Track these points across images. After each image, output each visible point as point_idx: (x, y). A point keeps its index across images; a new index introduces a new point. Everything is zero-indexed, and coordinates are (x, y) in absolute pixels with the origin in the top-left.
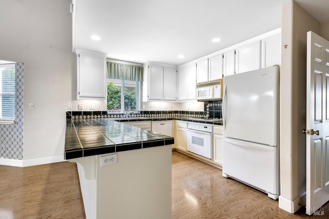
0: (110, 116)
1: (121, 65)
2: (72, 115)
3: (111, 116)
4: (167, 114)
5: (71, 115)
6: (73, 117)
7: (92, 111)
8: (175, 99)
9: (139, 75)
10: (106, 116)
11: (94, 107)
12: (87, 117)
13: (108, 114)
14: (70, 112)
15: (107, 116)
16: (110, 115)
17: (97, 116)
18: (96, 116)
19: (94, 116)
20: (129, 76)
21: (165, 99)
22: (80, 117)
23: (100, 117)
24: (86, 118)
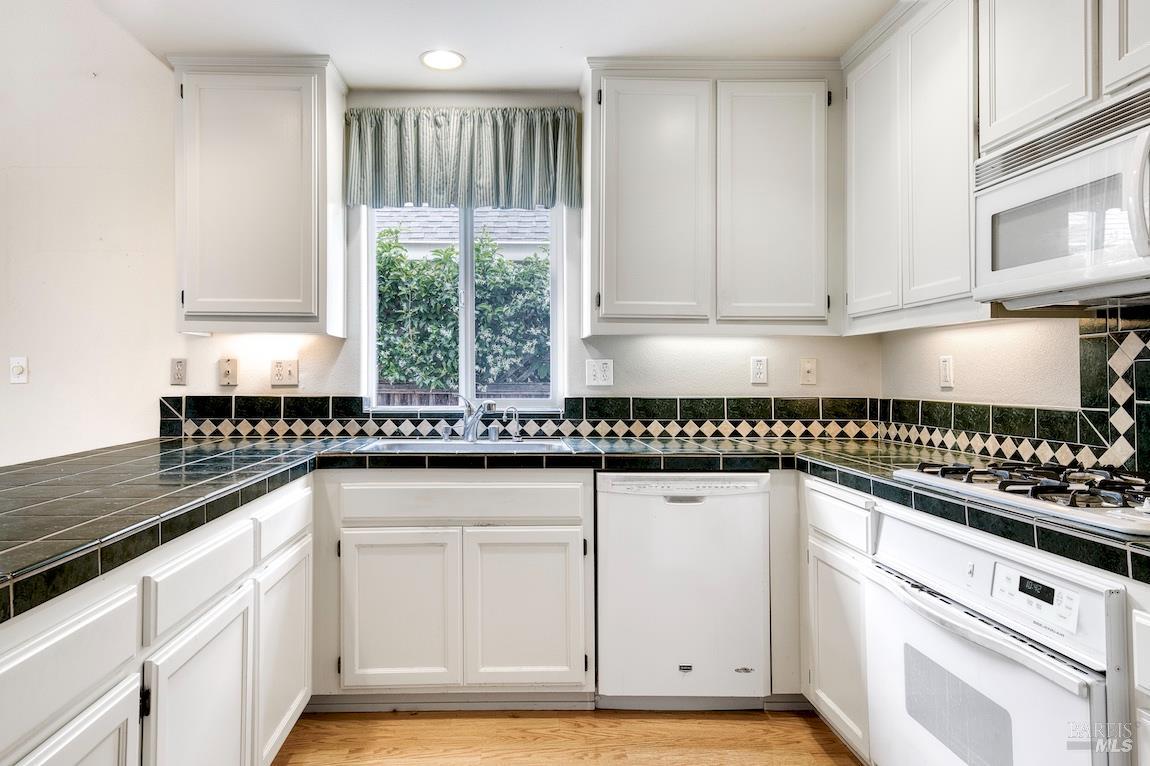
0: (380, 423)
1: (441, 120)
2: (187, 417)
3: (383, 428)
4: (771, 424)
5: (182, 418)
6: (189, 428)
7: (282, 394)
8: (820, 310)
9: (549, 170)
10: (353, 426)
11: (294, 372)
12: (257, 428)
13: (367, 415)
14: (176, 401)
15: (361, 423)
16: (380, 418)
17: (308, 423)
18: (299, 426)
19: (290, 423)
20: (485, 178)
21: (725, 312)
22: (220, 428)
23: (323, 428)
24: (251, 434)
